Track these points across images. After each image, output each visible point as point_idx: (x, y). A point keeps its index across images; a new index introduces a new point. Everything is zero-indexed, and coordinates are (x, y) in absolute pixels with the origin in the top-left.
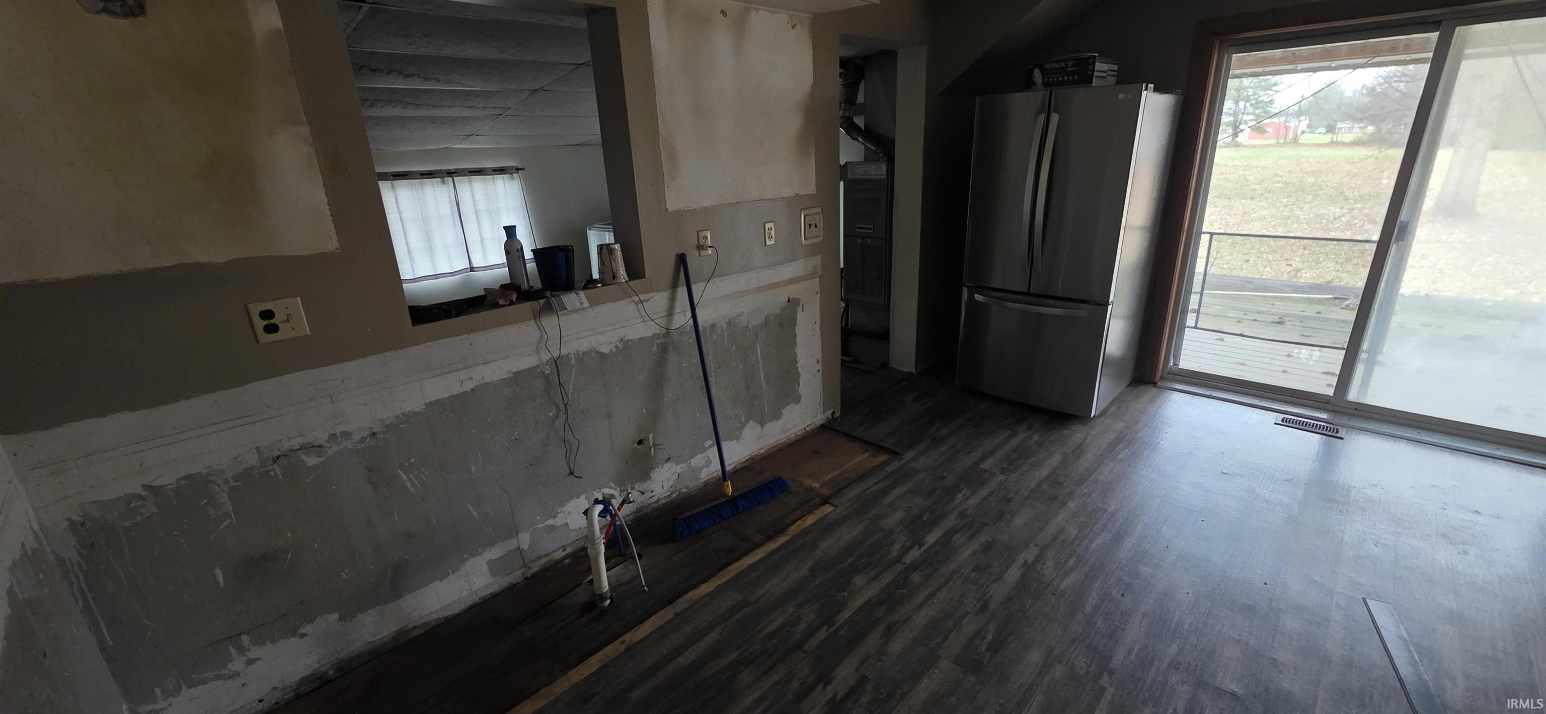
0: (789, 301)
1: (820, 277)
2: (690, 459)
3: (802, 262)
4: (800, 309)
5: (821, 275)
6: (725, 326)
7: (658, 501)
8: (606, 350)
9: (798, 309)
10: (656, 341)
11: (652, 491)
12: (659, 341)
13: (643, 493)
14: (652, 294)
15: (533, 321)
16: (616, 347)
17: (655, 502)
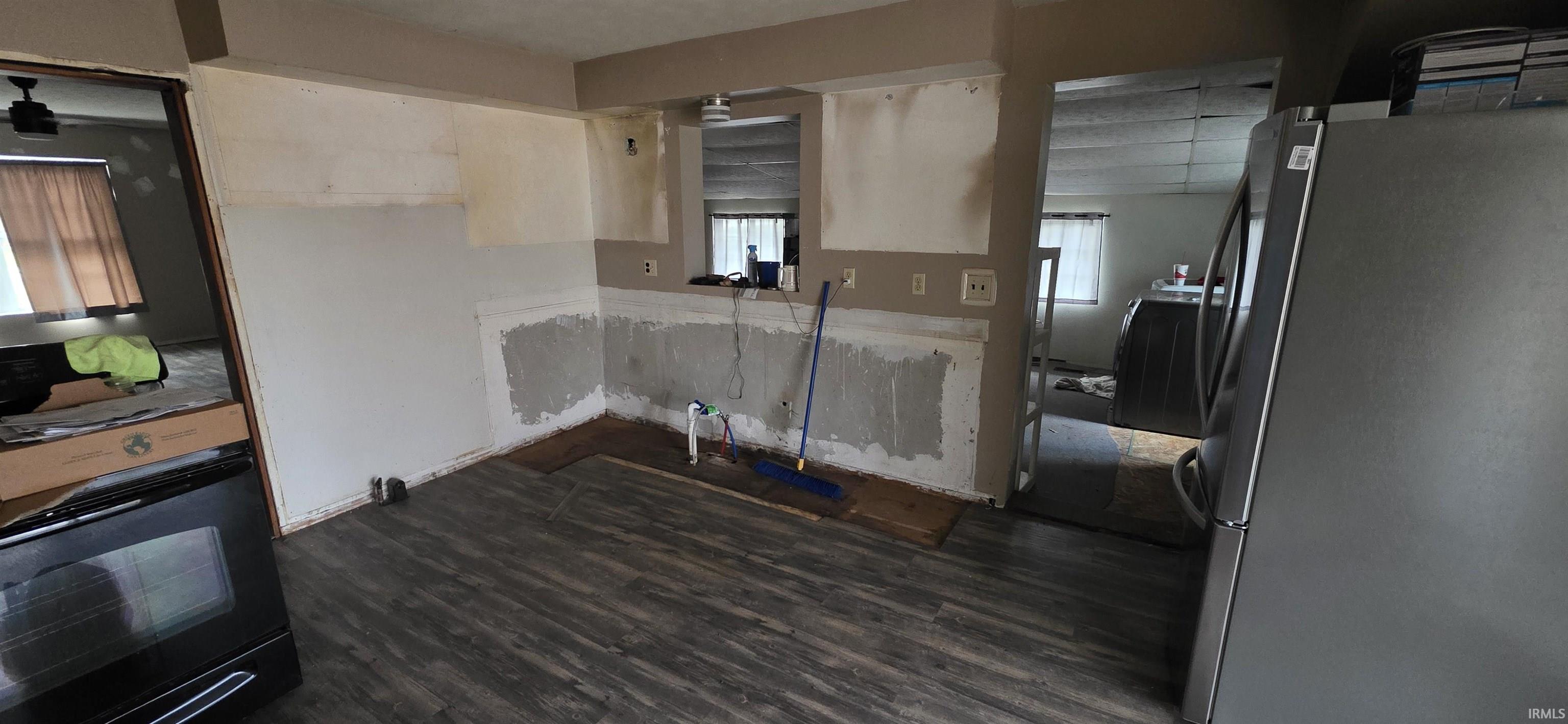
0: (935, 353)
1: (985, 343)
2: (819, 439)
3: (959, 321)
4: (950, 367)
5: (987, 341)
6: (860, 350)
7: (788, 452)
8: (769, 331)
9: (948, 366)
10: (802, 339)
11: (786, 443)
12: (804, 340)
13: (780, 440)
14: (803, 305)
15: (732, 299)
16: (775, 331)
17: (787, 452)
